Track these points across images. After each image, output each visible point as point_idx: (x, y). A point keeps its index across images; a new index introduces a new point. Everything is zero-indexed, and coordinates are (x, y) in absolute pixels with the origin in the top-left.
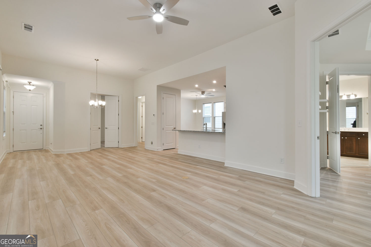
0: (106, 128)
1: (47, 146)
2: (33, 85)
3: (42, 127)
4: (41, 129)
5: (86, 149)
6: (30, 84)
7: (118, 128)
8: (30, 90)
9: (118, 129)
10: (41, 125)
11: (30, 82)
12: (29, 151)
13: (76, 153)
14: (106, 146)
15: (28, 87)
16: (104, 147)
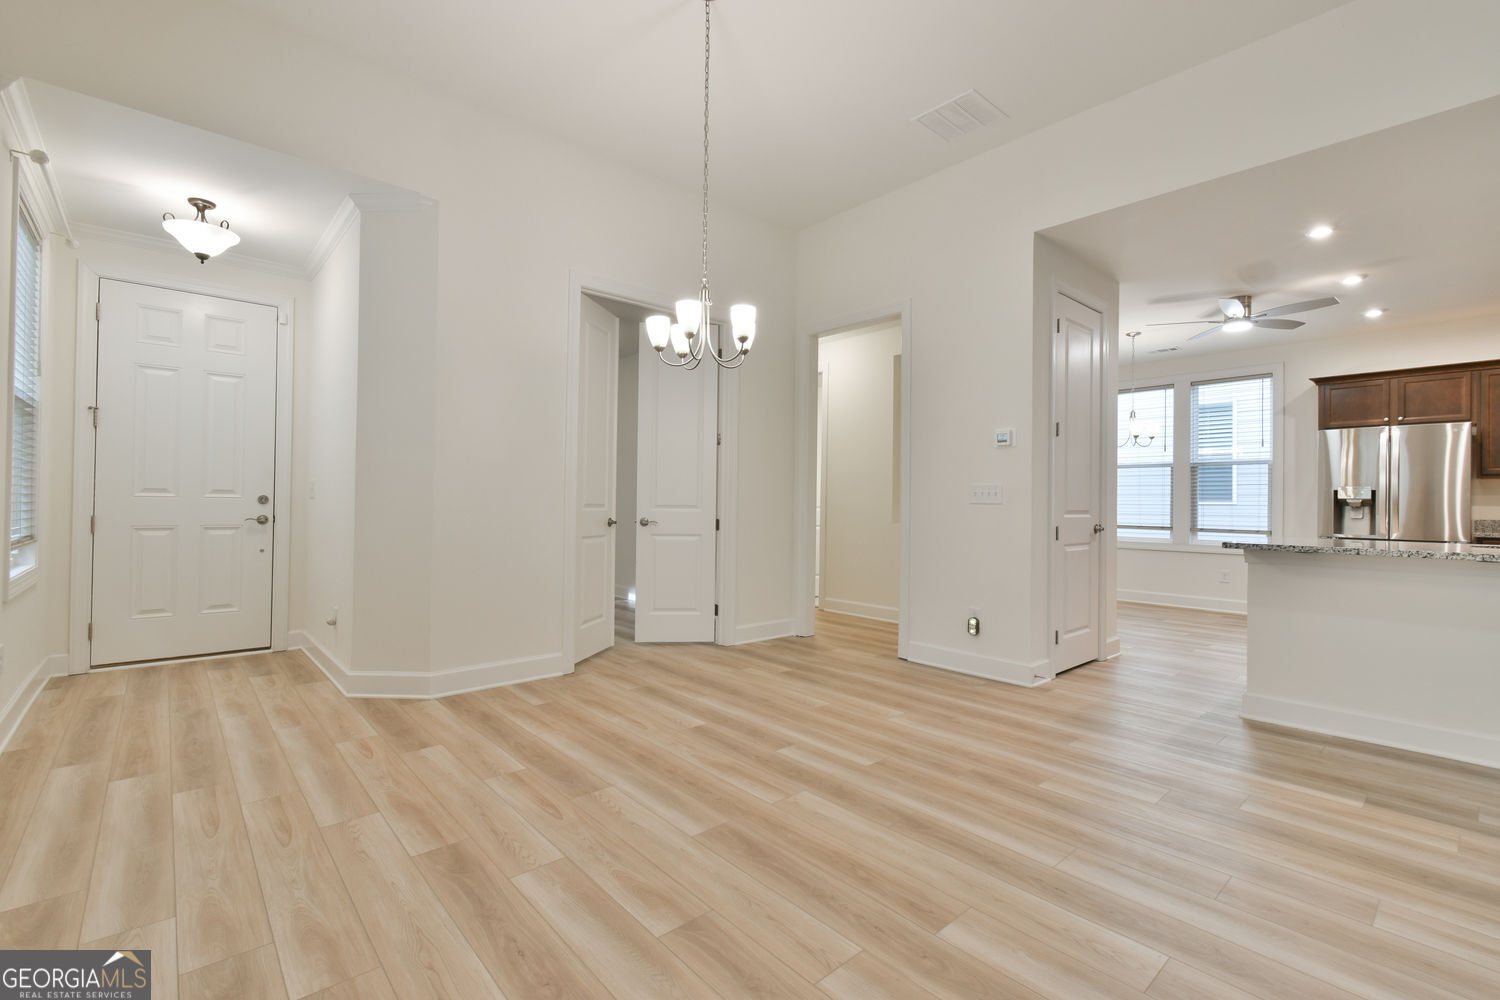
0: (644, 523)
1: (292, 632)
2: (224, 225)
3: (266, 510)
4: (262, 521)
5: (552, 661)
6: (203, 218)
7: (718, 521)
8: (202, 257)
9: (718, 528)
10: (263, 500)
11: (201, 204)
12: (187, 662)
13: (499, 693)
14: (641, 636)
15: (192, 235)
16: (632, 638)
